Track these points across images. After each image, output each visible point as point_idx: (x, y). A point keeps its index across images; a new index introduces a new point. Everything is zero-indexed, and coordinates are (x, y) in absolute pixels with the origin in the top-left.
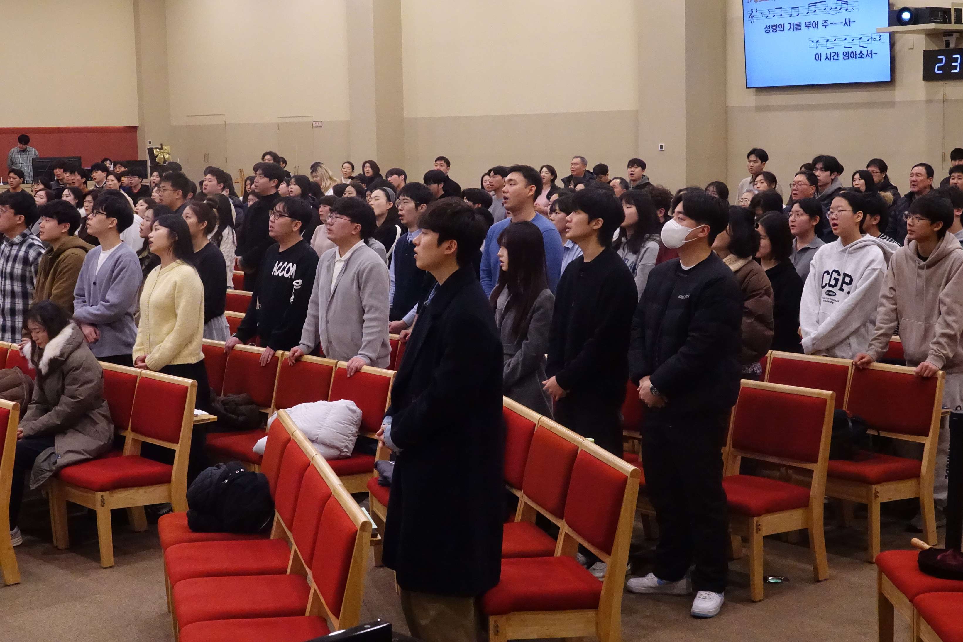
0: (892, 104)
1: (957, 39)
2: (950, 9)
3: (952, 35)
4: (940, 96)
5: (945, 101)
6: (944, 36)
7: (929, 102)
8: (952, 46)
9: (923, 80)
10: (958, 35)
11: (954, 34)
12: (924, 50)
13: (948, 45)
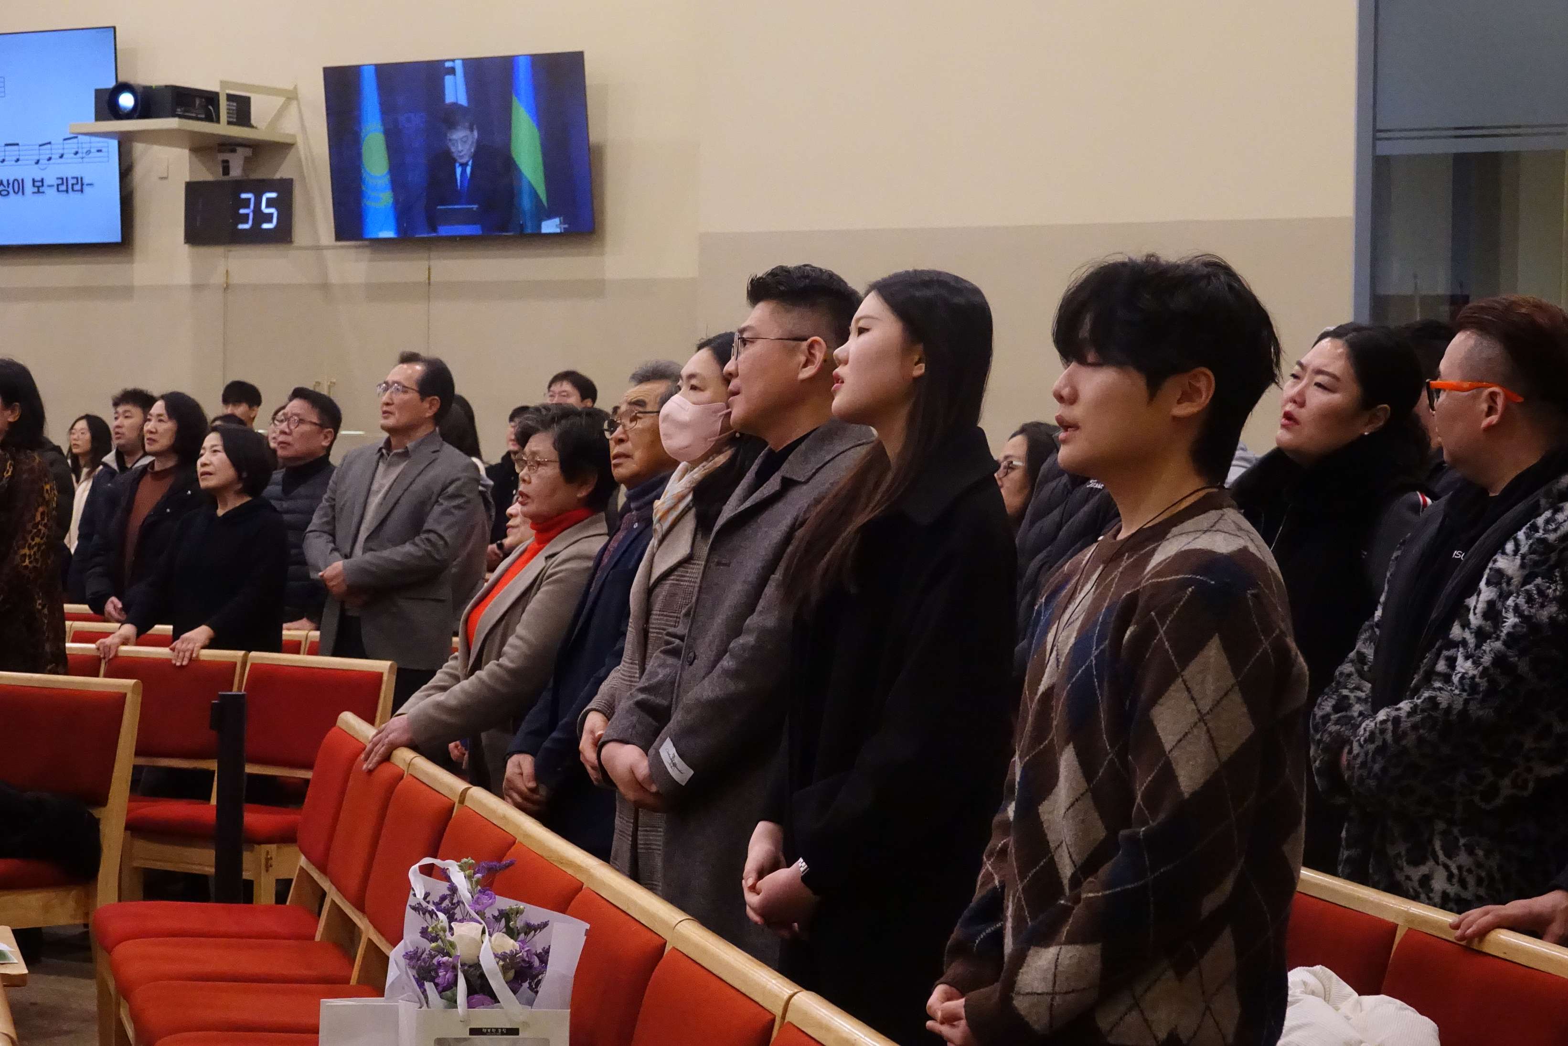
0: (127, 291)
1: (247, 160)
2: (217, 94)
3: (233, 151)
4: (218, 278)
5: (227, 287)
6: (220, 151)
7: (197, 288)
8: (236, 172)
9: (185, 243)
10: (248, 152)
11: (240, 150)
12: (188, 180)
13: (226, 170)
